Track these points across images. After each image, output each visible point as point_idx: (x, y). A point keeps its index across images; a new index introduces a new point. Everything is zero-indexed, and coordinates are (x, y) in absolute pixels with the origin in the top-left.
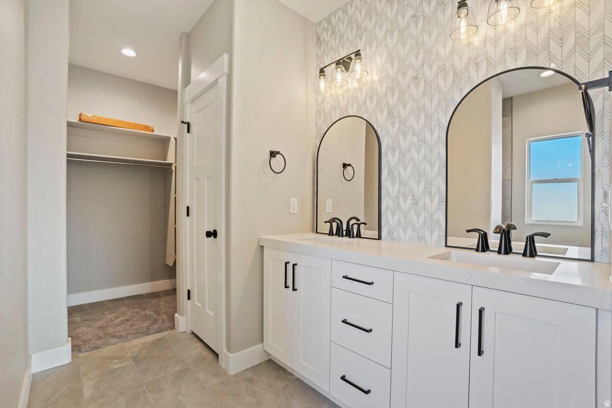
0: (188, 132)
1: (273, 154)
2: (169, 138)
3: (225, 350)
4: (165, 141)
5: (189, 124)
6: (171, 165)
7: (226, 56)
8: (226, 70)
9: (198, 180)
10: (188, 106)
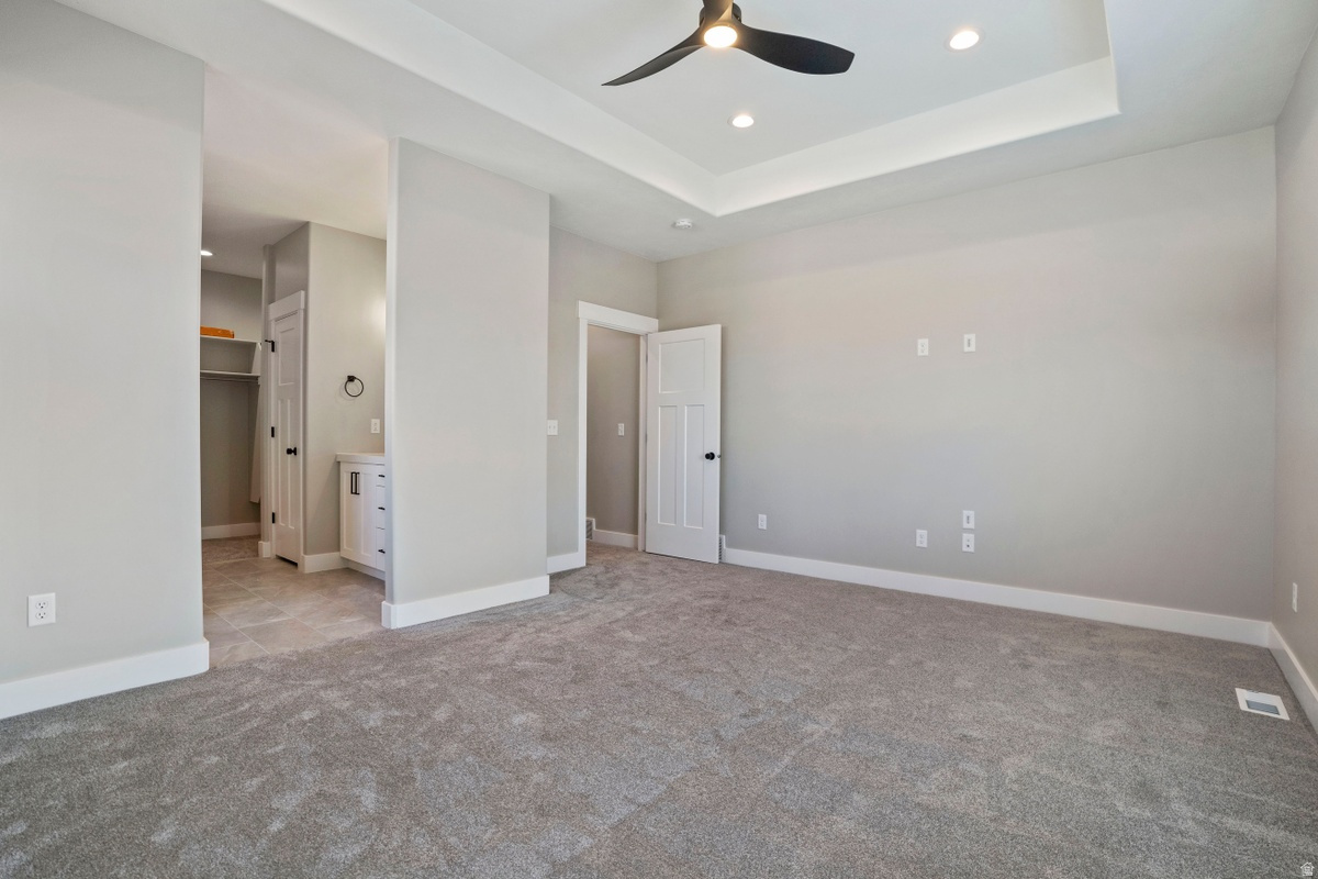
0: (273, 350)
1: (351, 379)
2: (255, 344)
3: (302, 554)
4: (249, 348)
5: (273, 343)
6: (256, 378)
7: (303, 293)
8: (302, 306)
9: (282, 401)
10: (273, 324)
